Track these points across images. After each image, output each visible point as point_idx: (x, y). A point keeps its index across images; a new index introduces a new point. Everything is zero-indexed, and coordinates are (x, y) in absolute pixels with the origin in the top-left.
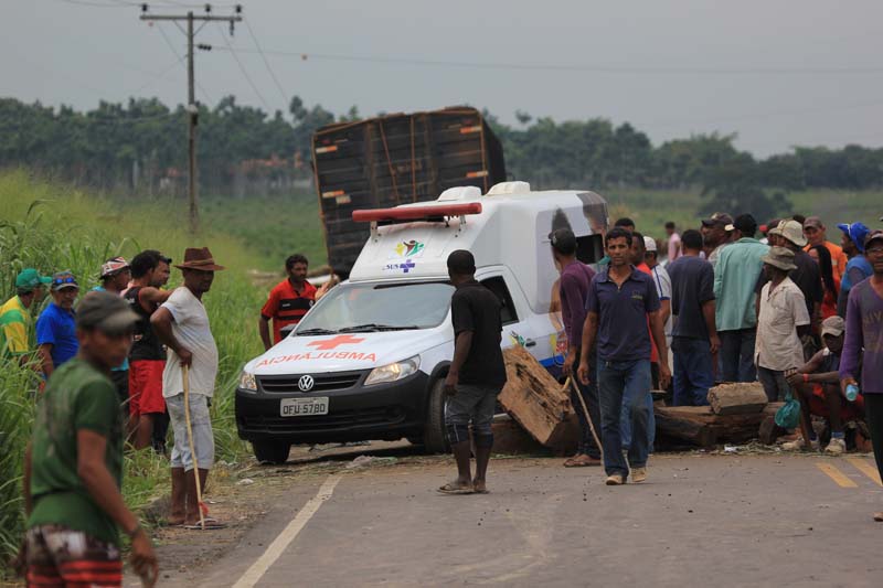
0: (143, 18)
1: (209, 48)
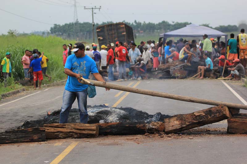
0: (85, 9)
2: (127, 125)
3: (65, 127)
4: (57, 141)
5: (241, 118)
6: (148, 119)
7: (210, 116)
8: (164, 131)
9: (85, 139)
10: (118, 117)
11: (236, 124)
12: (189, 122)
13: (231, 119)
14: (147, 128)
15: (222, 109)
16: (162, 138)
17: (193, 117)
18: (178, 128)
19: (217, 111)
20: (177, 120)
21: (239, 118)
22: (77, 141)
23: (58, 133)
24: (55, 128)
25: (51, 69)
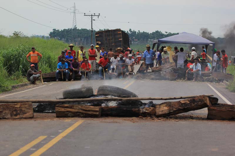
0: (84, 15)
1: (95, 20)
2: (125, 109)
3: (74, 108)
4: (66, 118)
5: (218, 107)
6: (142, 106)
7: (194, 104)
8: (155, 115)
9: (89, 118)
10: (117, 103)
11: (214, 112)
12: (176, 108)
13: (211, 108)
14: (141, 112)
15: (204, 98)
16: (153, 120)
17: (179, 104)
18: (167, 113)
19: (200, 100)
20: (166, 106)
21: (217, 106)
22: (83, 119)
23: (67, 113)
24: (65, 109)
25: (54, 68)
